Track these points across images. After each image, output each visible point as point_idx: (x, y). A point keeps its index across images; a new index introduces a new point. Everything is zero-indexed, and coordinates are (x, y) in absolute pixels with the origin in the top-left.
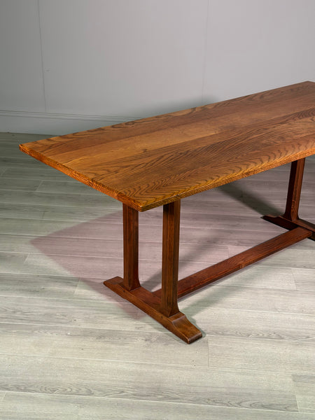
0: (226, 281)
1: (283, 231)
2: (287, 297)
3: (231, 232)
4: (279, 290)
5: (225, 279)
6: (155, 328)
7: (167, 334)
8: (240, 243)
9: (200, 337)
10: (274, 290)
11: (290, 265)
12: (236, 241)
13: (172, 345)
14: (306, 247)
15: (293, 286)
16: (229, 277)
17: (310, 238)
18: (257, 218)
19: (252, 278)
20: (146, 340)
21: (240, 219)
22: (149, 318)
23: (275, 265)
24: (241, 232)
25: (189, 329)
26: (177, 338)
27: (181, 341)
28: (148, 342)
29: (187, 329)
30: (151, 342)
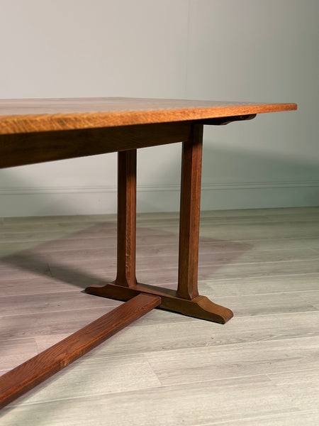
0: (38, 394)
1: (117, 304)
2: (151, 402)
3: (37, 317)
4: (134, 392)
5: (35, 392)
8: (55, 330)
10: (126, 393)
11: (140, 350)
12: (49, 328)
14: (156, 320)
15: (154, 381)
16: (44, 386)
17: (158, 308)
18: (76, 293)
19: (83, 381)
21: (49, 298)
23: (117, 353)
24: (56, 315)
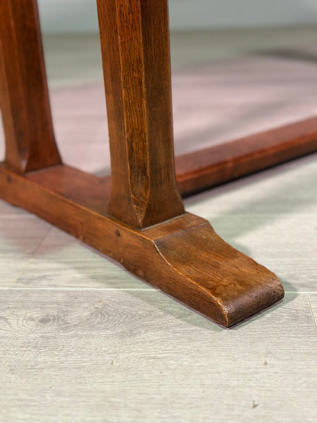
6: (95, 278)
7: (138, 295)
9: (273, 299)
13: (152, 335)
20: (44, 321)
22: (80, 252)
25: (226, 265)
26: (178, 307)
27: (196, 315)
28: (49, 329)
29: (216, 266)
30: (65, 327)
